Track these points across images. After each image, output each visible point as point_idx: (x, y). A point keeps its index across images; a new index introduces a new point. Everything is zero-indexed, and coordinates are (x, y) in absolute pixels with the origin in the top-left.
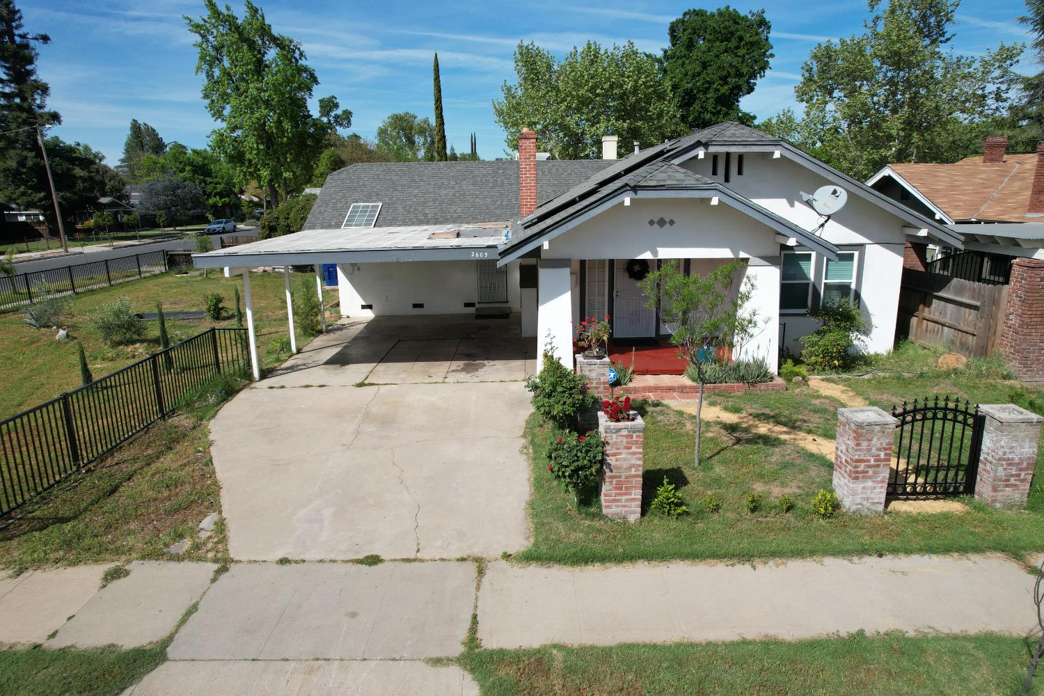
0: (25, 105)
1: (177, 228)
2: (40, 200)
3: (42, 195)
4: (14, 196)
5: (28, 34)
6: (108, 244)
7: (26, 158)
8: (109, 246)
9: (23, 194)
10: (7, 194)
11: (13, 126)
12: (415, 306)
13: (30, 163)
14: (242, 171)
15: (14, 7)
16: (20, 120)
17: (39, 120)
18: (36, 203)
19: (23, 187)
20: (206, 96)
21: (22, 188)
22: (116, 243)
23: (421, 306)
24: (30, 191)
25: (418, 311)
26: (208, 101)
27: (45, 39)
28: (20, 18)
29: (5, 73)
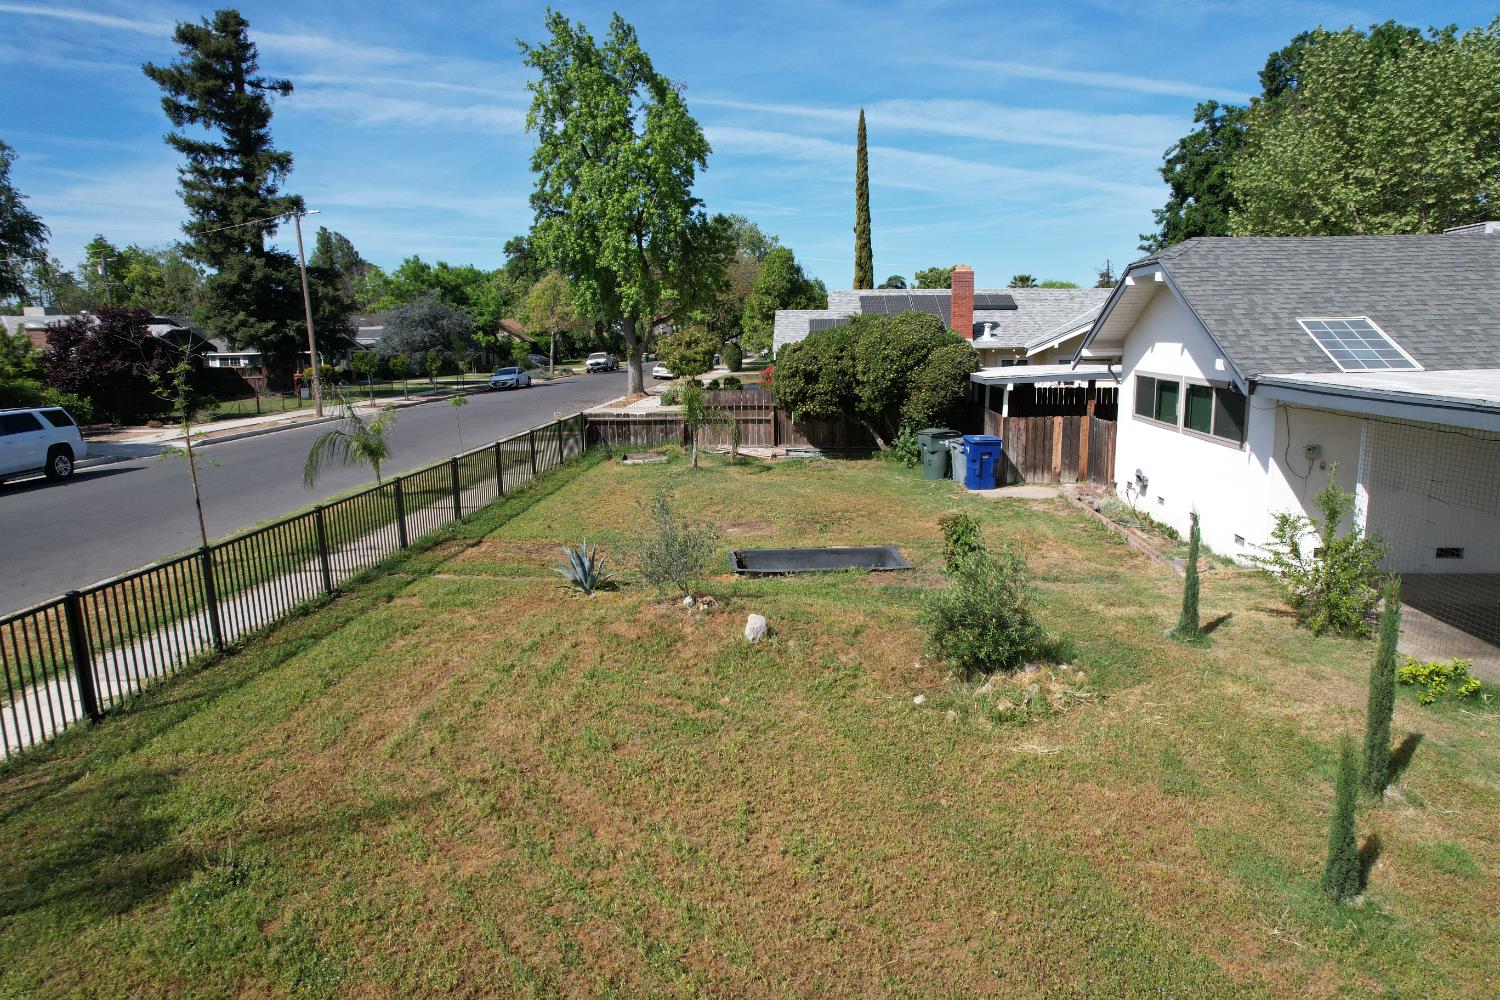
0: (253, 187)
1: (435, 380)
2: (268, 333)
3: (270, 325)
4: (229, 328)
5: (264, 80)
6: (368, 403)
7: (252, 267)
8: (374, 406)
9: (243, 324)
10: (220, 323)
11: (238, 219)
12: (1442, 553)
13: (258, 275)
14: (589, 287)
15: (245, 38)
16: (249, 209)
17: (272, 209)
18: (260, 337)
19: (242, 313)
20: (537, 167)
21: (241, 315)
22: (378, 401)
23: (1454, 553)
24: (252, 320)
25: (1448, 565)
26: (541, 175)
27: (286, 87)
28: (254, 56)
29: (226, 140)
